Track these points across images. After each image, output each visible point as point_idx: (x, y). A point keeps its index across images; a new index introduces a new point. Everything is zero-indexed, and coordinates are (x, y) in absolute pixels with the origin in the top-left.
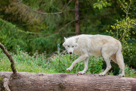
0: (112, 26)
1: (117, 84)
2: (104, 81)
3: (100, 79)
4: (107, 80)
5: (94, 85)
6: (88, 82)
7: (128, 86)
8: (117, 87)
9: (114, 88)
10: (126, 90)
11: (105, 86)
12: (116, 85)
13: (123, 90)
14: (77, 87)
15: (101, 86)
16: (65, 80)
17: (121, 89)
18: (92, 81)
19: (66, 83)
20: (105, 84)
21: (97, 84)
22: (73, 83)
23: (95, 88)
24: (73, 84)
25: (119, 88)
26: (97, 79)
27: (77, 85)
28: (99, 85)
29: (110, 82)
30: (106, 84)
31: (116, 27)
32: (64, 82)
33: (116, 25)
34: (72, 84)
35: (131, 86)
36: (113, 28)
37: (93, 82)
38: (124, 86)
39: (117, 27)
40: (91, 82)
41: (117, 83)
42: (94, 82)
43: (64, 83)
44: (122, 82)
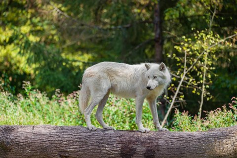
0: (176, 47)
1: (96, 142)
2: (76, 137)
3: (69, 133)
4: (81, 135)
5: (59, 144)
6: (48, 139)
7: (115, 145)
8: (97, 147)
9: (91, 148)
10: (112, 150)
11: (76, 145)
12: (96, 144)
13: (107, 151)
14: (31, 147)
15: (71, 146)
16: (11, 137)
17: (103, 150)
18: (55, 137)
19: (12, 141)
20: (76, 141)
21: (64, 141)
22: (24, 141)
23: (61, 148)
24: (24, 144)
25: (99, 148)
26: (65, 133)
27: (30, 144)
28: (67, 143)
29: (85, 139)
30: (78, 141)
31: (182, 49)
32: (9, 140)
33: (184, 45)
34: (22, 142)
35: (121, 145)
36: (178, 50)
37: (57, 139)
38: (108, 144)
39: (185, 48)
40: (55, 139)
41: (97, 140)
42: (59, 139)
43: (8, 142)
44: (105, 137)
